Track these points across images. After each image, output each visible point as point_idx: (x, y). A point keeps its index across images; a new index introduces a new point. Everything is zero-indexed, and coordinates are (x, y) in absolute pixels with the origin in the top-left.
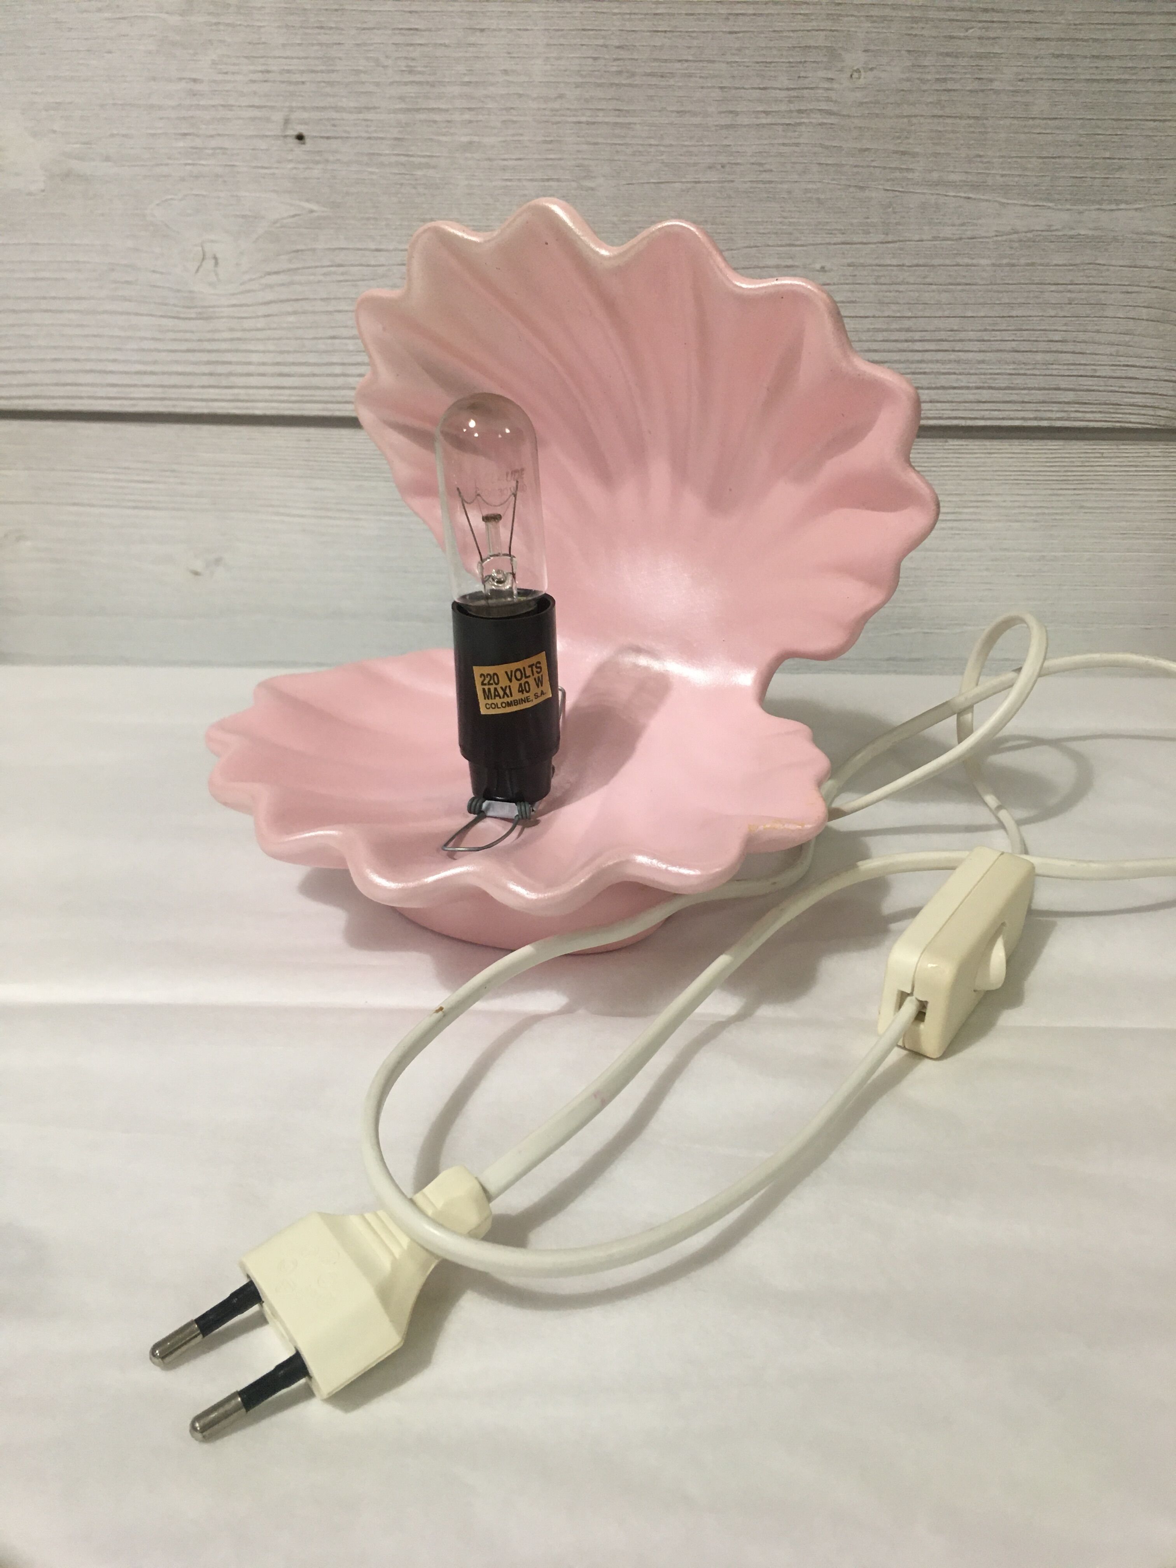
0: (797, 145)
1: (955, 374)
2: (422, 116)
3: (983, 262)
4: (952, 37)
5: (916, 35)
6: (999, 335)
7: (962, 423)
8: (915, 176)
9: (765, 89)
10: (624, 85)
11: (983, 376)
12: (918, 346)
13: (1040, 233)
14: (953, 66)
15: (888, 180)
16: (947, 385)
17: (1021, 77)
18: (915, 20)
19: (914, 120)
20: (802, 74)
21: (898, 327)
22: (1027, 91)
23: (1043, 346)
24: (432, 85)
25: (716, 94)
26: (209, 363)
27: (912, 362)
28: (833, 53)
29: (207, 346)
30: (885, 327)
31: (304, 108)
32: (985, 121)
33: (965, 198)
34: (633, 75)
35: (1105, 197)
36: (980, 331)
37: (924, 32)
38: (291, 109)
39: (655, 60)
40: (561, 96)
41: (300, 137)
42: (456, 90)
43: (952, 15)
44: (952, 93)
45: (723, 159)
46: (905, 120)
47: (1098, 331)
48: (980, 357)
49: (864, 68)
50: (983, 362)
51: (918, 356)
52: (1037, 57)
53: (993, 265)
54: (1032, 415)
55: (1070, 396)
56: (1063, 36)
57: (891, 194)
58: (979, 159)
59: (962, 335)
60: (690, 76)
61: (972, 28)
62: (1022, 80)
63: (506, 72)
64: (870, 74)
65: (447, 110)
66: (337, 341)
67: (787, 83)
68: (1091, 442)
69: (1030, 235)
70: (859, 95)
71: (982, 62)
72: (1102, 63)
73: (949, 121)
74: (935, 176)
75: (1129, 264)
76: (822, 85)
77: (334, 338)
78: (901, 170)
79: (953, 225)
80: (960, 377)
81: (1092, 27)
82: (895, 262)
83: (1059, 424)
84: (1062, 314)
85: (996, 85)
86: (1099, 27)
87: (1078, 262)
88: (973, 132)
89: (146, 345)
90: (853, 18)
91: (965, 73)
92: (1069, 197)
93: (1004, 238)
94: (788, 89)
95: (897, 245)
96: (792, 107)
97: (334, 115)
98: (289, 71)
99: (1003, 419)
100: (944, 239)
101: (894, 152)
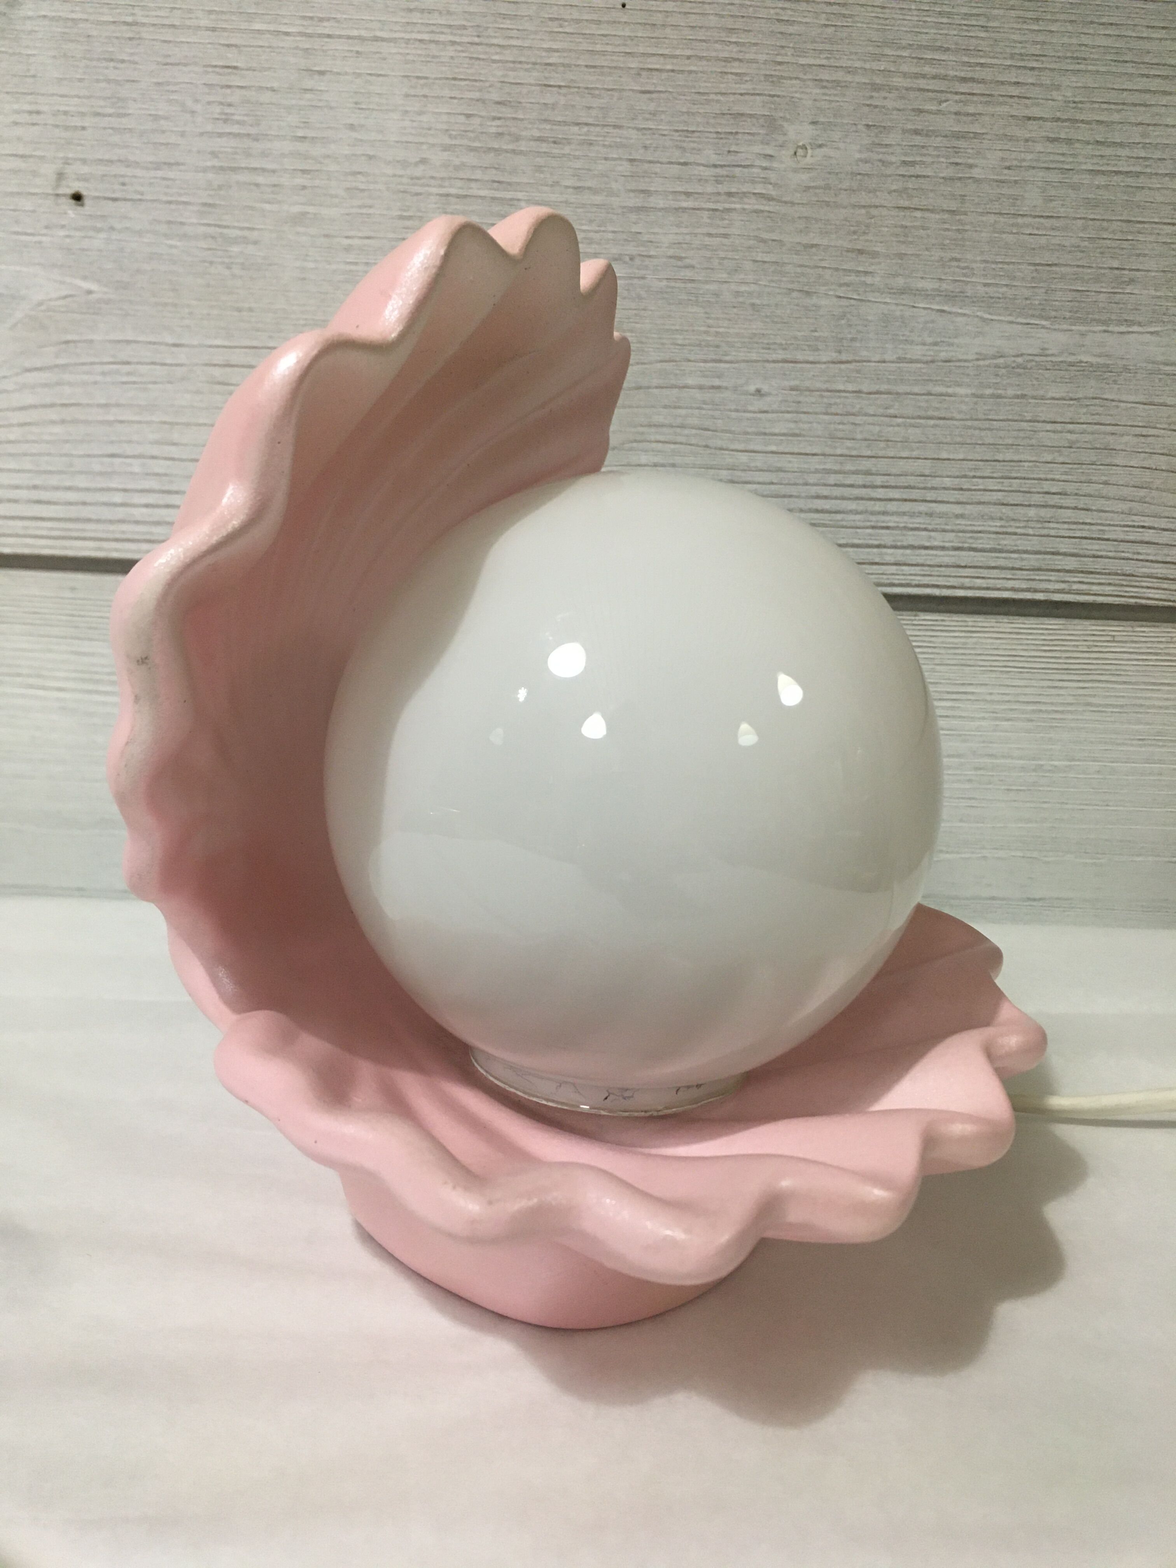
0: (725, 236)
1: (926, 529)
2: (242, 177)
3: (961, 391)
4: (921, 111)
5: (876, 107)
6: (981, 484)
7: (936, 592)
8: (877, 280)
9: (685, 164)
10: (506, 151)
11: (961, 534)
12: (880, 493)
13: (1031, 358)
14: (923, 147)
15: (841, 285)
16: (916, 543)
17: (1007, 164)
18: (876, 87)
19: (874, 212)
20: (733, 148)
21: (853, 468)
22: (1016, 182)
23: (1037, 499)
24: (255, 138)
25: (624, 167)
27: (873, 513)
28: (772, 124)
30: (836, 467)
31: (84, 161)
32: (962, 217)
33: (938, 311)
34: (517, 139)
35: (1113, 317)
36: (957, 477)
37: (886, 103)
38: (67, 162)
39: (546, 121)
40: (423, 161)
41: (77, 197)
42: (287, 146)
43: (922, 83)
44: (921, 180)
45: (631, 249)
46: (863, 211)
47: (1106, 483)
48: (958, 509)
49: (810, 144)
50: (962, 516)
51: (878, 507)
52: (1027, 140)
53: (974, 395)
54: (1024, 585)
55: (1071, 563)
56: (1058, 114)
57: (844, 302)
58: (955, 264)
59: (936, 482)
60: (591, 143)
61: (947, 101)
62: (1009, 168)
63: (352, 127)
64: (819, 152)
65: (272, 171)
66: (117, 461)
67: (714, 159)
68: (1100, 622)
69: (1020, 360)
70: (804, 177)
71: (962, 144)
72: (1109, 151)
73: (918, 214)
74: (900, 281)
75: (1145, 401)
76: (758, 163)
77: (113, 456)
78: (857, 272)
79: (924, 344)
80: (933, 534)
81: (1097, 106)
82: (850, 387)
83: (1057, 597)
84: (1061, 459)
85: (976, 173)
86: (1105, 106)
87: (1080, 395)
88: (948, 230)
90: (798, 82)
91: (938, 156)
92: (1068, 315)
93: (987, 362)
94: (715, 166)
95: (851, 366)
96: (720, 188)
97: (121, 170)
98: (66, 113)
99: (988, 589)
100: (912, 361)
101: (848, 251)
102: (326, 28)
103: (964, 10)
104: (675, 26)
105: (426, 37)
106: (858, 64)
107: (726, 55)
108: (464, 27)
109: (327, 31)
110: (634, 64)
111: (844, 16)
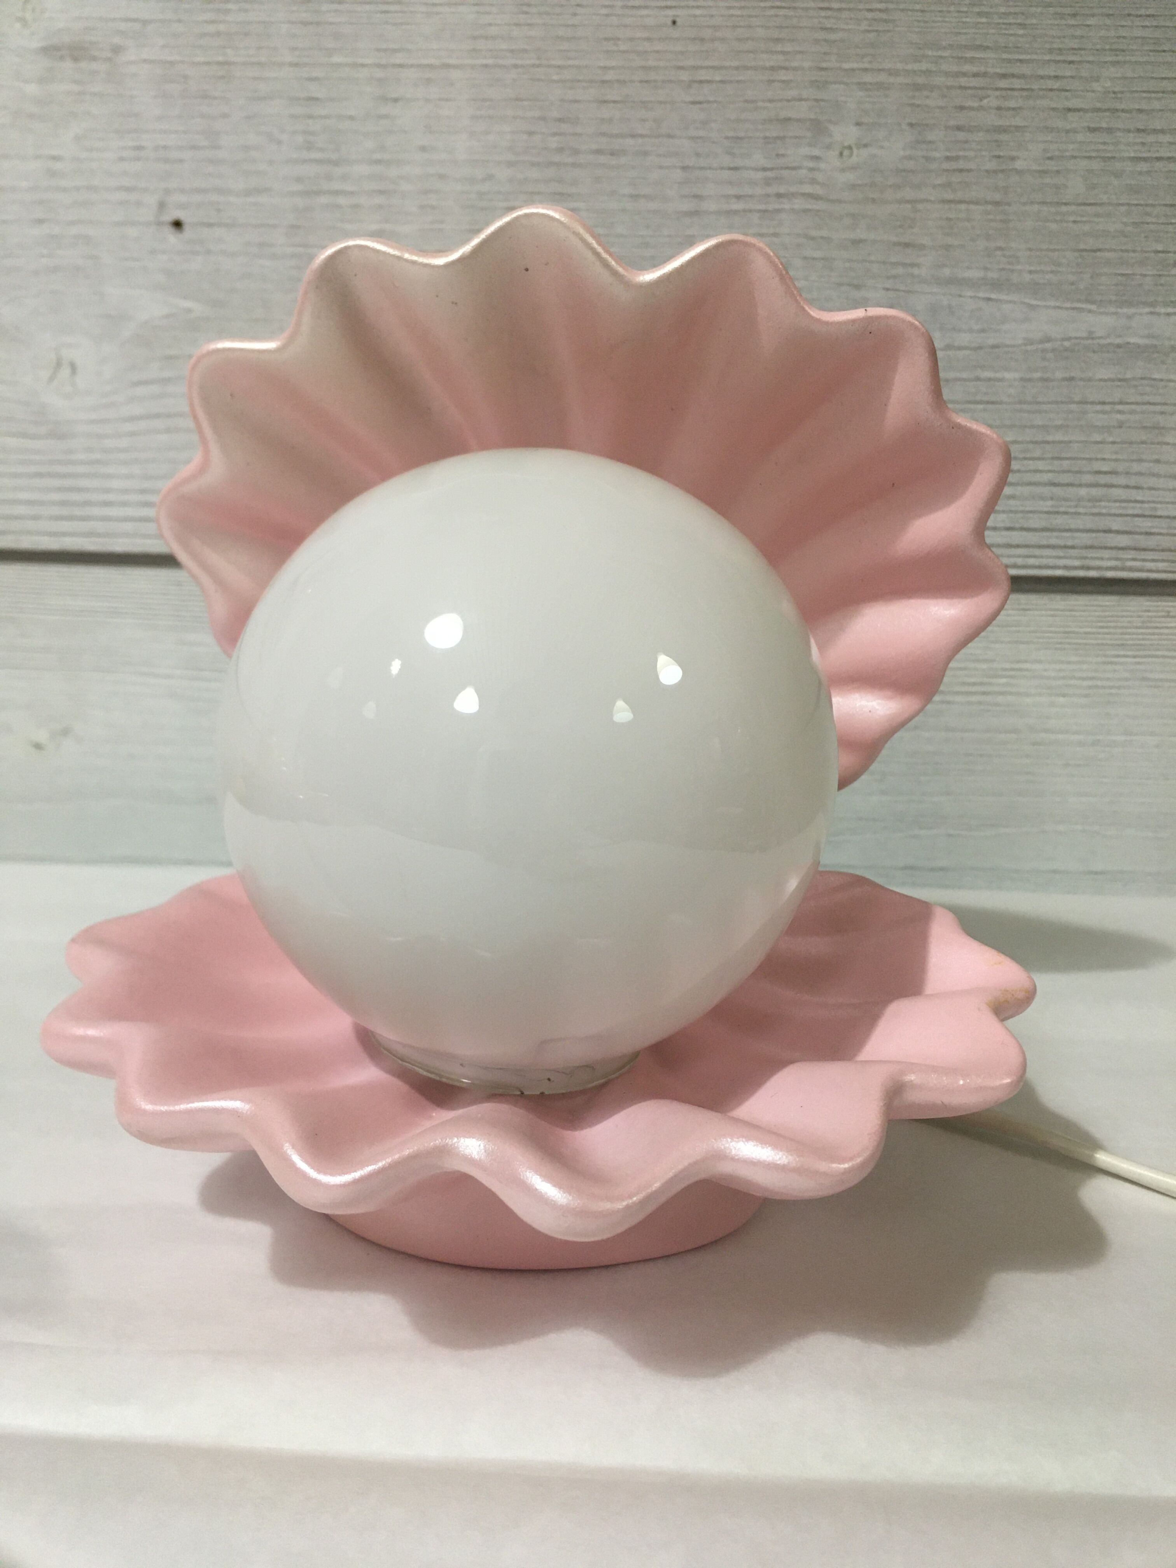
2: (324, 200)
3: (1008, 375)
4: (963, 108)
5: (918, 106)
6: (1032, 465)
8: (923, 272)
9: (736, 169)
10: (567, 165)
13: (1078, 341)
14: (966, 142)
15: (888, 278)
17: (1049, 155)
18: (917, 87)
19: (920, 206)
20: (781, 151)
22: (1058, 172)
23: (1088, 478)
24: (336, 163)
25: (678, 175)
26: (60, 489)
28: (818, 128)
29: (59, 469)
31: (182, 191)
32: (1006, 207)
33: (984, 299)
34: (576, 152)
35: (1160, 299)
37: (928, 102)
38: (167, 191)
39: (604, 134)
40: (490, 177)
41: (177, 224)
42: (363, 169)
43: (963, 81)
44: (965, 174)
46: (909, 206)
47: (1157, 461)
49: (856, 144)
52: (1067, 131)
53: (1022, 379)
54: (1077, 563)
55: (1124, 540)
56: (1098, 105)
58: (999, 253)
60: (646, 154)
61: (988, 97)
62: (1051, 158)
63: (423, 149)
64: (864, 153)
65: (352, 193)
67: (763, 162)
68: (1154, 598)
69: (1067, 344)
70: (850, 177)
71: (1004, 137)
72: (1151, 139)
73: (963, 207)
74: (947, 272)
76: (805, 164)
78: (904, 265)
79: (971, 331)
81: (1136, 95)
83: (1110, 574)
84: (1111, 439)
85: (1019, 164)
86: (1144, 95)
87: (1128, 376)
90: (842, 86)
91: (980, 150)
92: (1114, 298)
93: (1034, 347)
94: (765, 169)
96: (771, 190)
97: (219, 198)
98: (165, 147)
99: (1040, 567)
100: (960, 348)
101: (895, 244)
102: (398, 59)
103: (1003, 10)
104: (723, 40)
105: (490, 61)
106: (899, 66)
107: (772, 64)
108: (525, 51)
109: (398, 61)
110: (684, 76)
111: (886, 21)
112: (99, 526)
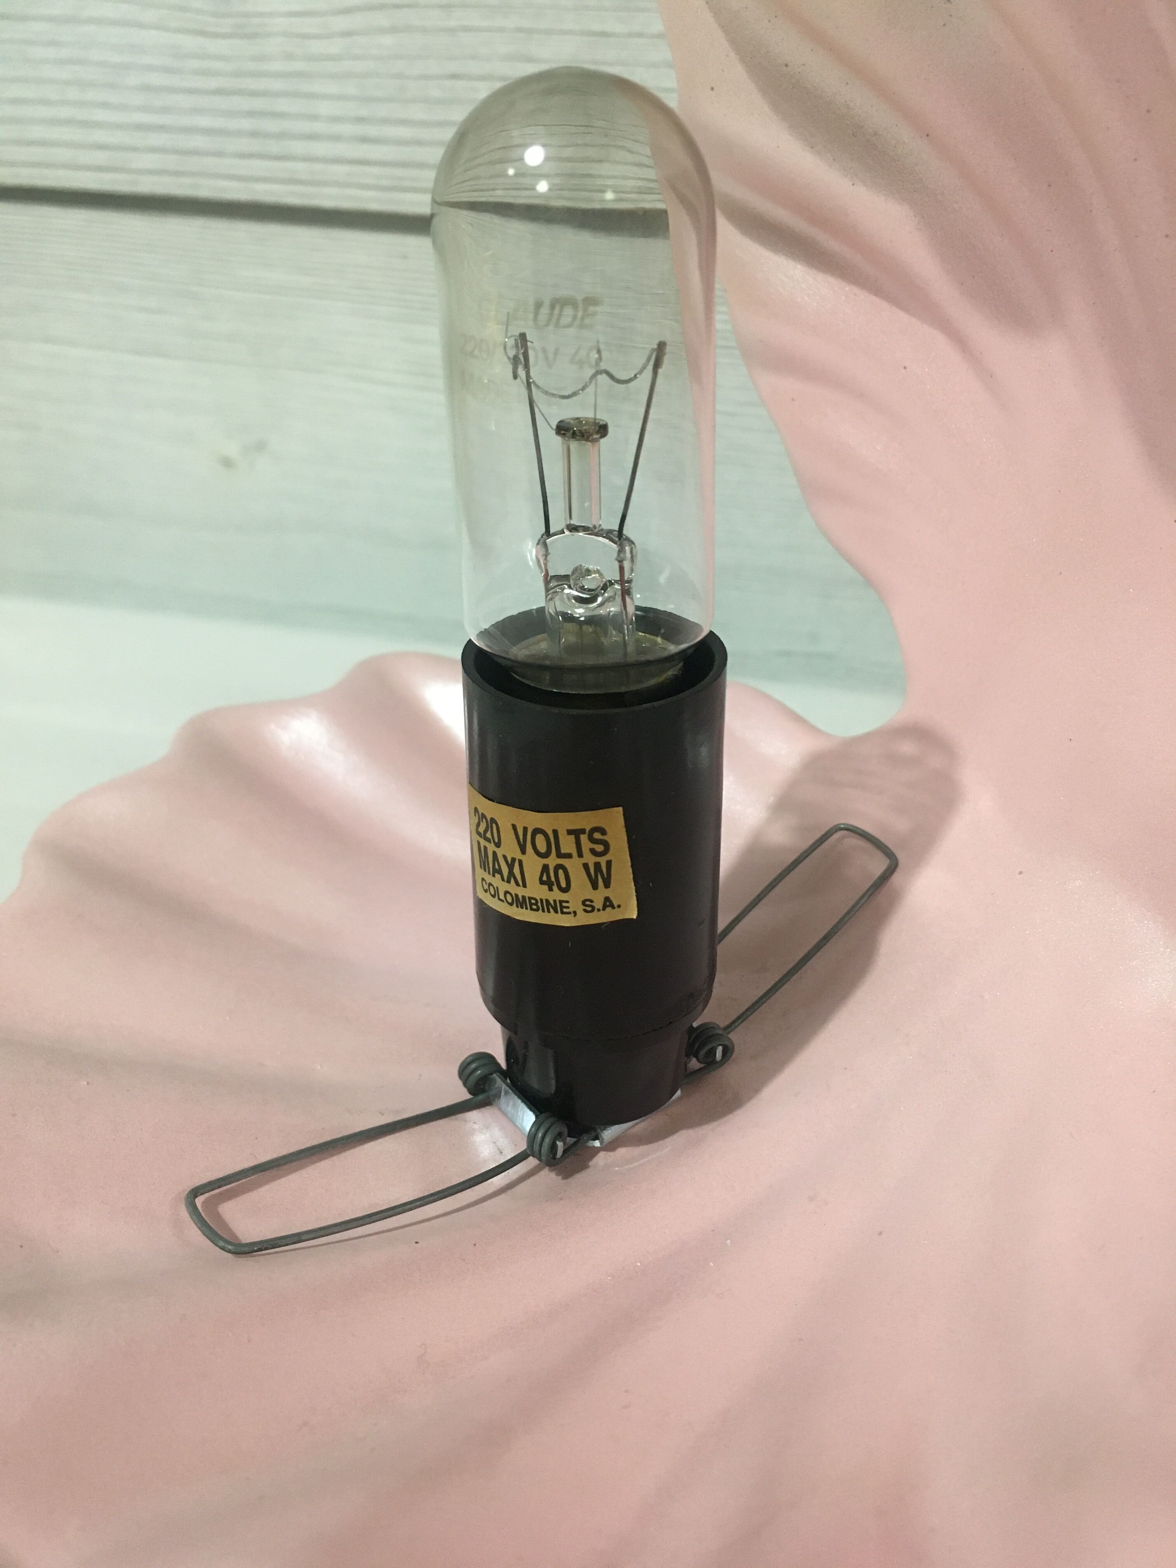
26: (251, 114)
29: (249, 84)
66: (459, 84)
77: (455, 77)
89: (156, 79)
112: (301, 169)
